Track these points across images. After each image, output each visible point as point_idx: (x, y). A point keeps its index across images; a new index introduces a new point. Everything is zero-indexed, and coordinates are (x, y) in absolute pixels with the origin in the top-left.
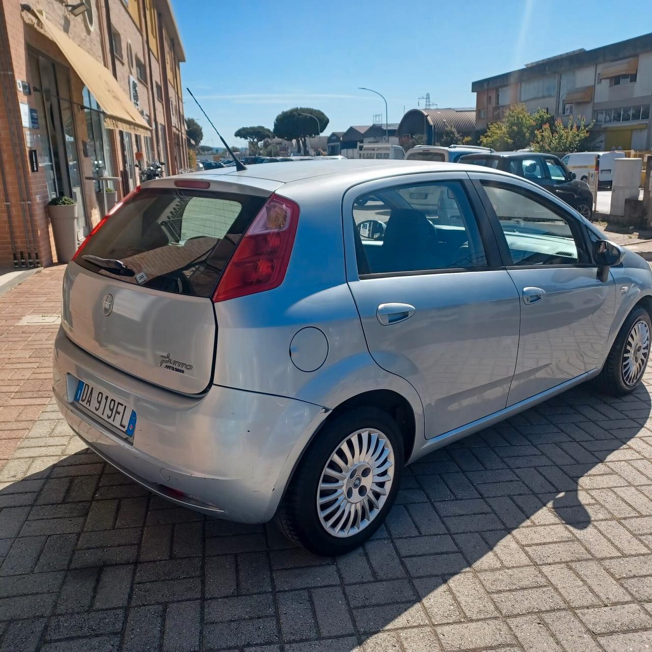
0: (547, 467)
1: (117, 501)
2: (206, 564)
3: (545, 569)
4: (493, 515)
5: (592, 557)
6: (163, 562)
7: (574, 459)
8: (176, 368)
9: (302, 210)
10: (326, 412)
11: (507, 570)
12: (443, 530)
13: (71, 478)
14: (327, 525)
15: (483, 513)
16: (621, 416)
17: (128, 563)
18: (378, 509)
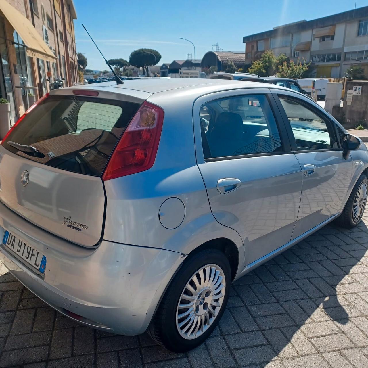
0: (315, 279)
1: (34, 310)
2: (97, 360)
3: (326, 356)
4: (287, 316)
5: (354, 346)
6: (67, 359)
7: (330, 272)
8: (75, 227)
9: (165, 112)
10: (183, 257)
11: (302, 358)
12: (256, 328)
13: (2, 292)
14: (182, 333)
15: (280, 314)
16: (353, 242)
17: (41, 361)
18: (215, 316)
